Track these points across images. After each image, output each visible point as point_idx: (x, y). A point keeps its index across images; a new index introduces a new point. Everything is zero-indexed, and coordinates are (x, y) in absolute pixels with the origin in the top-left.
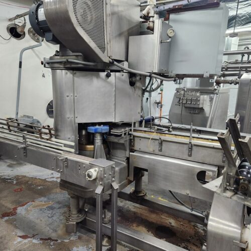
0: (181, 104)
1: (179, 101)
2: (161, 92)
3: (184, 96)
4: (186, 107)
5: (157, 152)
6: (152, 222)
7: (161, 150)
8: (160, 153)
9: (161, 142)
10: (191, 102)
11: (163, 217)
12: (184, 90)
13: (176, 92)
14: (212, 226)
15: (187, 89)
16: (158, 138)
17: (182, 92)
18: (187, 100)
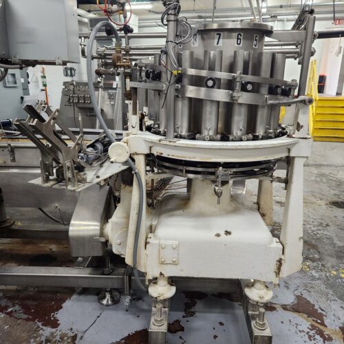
0: (72, 104)
1: (70, 99)
2: (44, 88)
3: (74, 93)
4: (80, 108)
5: (9, 163)
6: (26, 255)
7: (14, 160)
8: (14, 164)
9: (12, 150)
10: (85, 101)
11: (41, 245)
12: (73, 84)
13: (64, 87)
14: (73, 231)
15: (77, 83)
16: (7, 145)
17: (72, 87)
18: (78, 98)
